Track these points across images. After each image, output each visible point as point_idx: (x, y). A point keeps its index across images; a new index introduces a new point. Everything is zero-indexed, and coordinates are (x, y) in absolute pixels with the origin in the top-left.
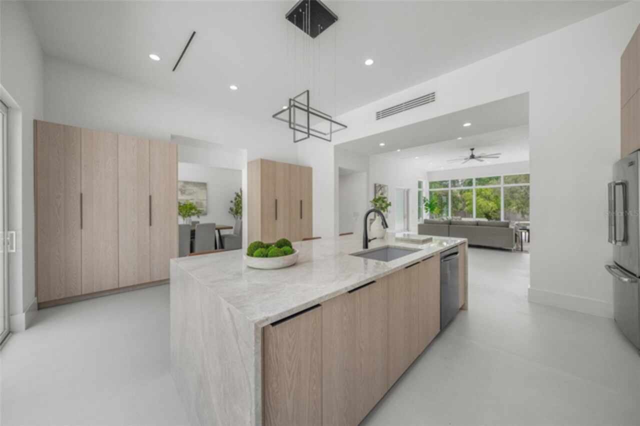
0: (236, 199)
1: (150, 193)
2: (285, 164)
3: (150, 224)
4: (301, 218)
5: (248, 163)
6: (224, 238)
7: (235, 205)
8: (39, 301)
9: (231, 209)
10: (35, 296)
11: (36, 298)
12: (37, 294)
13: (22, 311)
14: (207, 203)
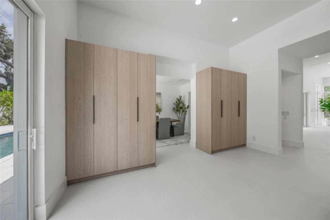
0: (176, 102)
1: (137, 96)
2: (228, 71)
3: (138, 121)
4: (239, 116)
5: (197, 73)
6: (174, 127)
7: (176, 106)
8: (68, 180)
9: (174, 109)
10: (66, 176)
11: (66, 177)
12: (66, 174)
13: (44, 202)
14: (161, 105)
